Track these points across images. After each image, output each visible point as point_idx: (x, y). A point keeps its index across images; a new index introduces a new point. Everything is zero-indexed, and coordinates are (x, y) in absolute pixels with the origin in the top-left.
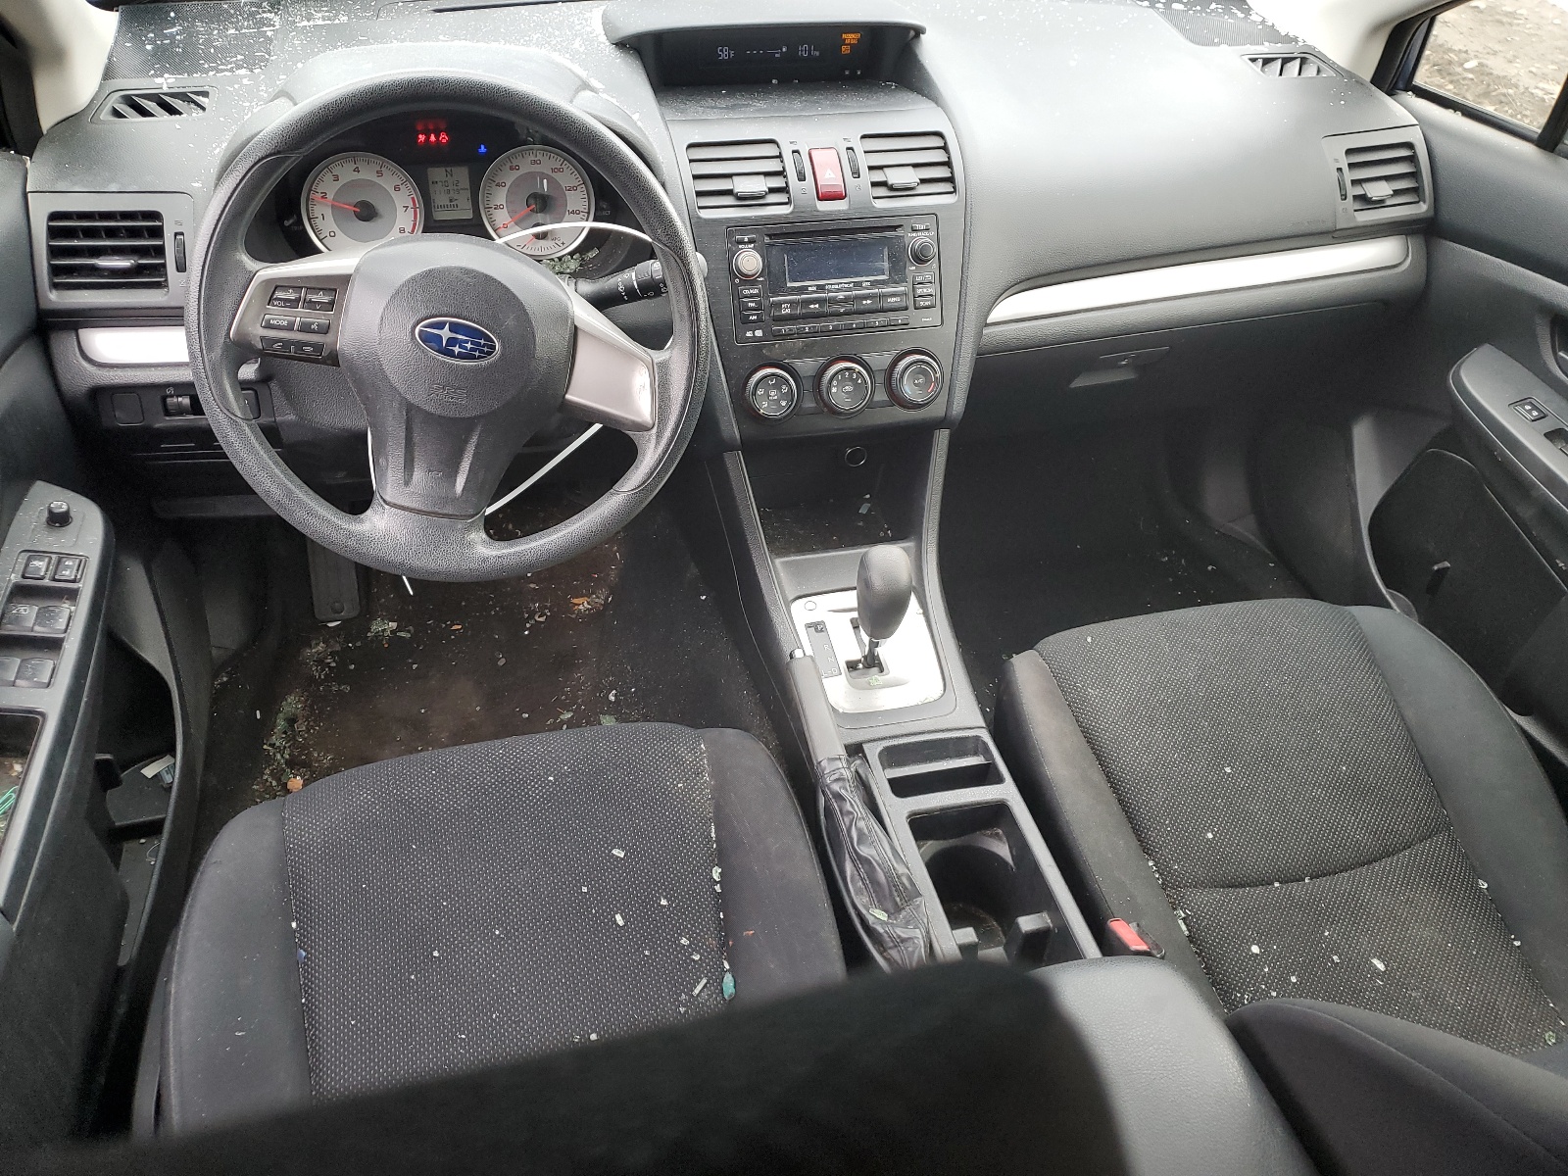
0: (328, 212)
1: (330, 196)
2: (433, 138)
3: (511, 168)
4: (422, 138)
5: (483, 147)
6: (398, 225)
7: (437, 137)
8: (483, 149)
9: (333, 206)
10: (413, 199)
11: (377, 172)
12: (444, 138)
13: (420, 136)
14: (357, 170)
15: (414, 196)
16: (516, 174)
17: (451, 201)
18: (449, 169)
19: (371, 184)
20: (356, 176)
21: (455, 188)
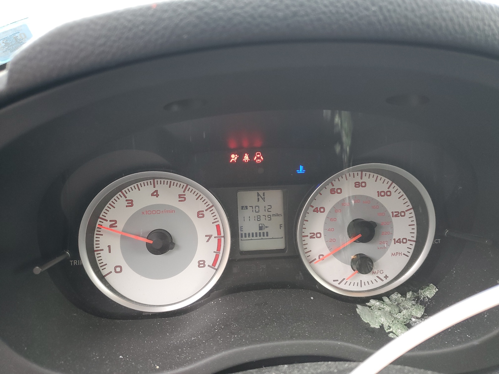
0: (116, 244)
1: (120, 226)
2: (246, 158)
3: (333, 191)
4: (234, 157)
5: (301, 167)
6: (197, 257)
7: (251, 157)
8: (301, 170)
9: (123, 238)
10: (218, 227)
11: (180, 196)
12: (259, 158)
13: (233, 156)
14: (155, 194)
15: (220, 223)
16: (336, 198)
17: (261, 228)
18: (261, 193)
19: (171, 210)
20: (155, 201)
21: (267, 213)
